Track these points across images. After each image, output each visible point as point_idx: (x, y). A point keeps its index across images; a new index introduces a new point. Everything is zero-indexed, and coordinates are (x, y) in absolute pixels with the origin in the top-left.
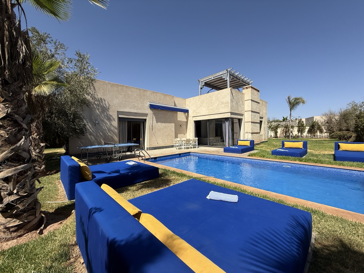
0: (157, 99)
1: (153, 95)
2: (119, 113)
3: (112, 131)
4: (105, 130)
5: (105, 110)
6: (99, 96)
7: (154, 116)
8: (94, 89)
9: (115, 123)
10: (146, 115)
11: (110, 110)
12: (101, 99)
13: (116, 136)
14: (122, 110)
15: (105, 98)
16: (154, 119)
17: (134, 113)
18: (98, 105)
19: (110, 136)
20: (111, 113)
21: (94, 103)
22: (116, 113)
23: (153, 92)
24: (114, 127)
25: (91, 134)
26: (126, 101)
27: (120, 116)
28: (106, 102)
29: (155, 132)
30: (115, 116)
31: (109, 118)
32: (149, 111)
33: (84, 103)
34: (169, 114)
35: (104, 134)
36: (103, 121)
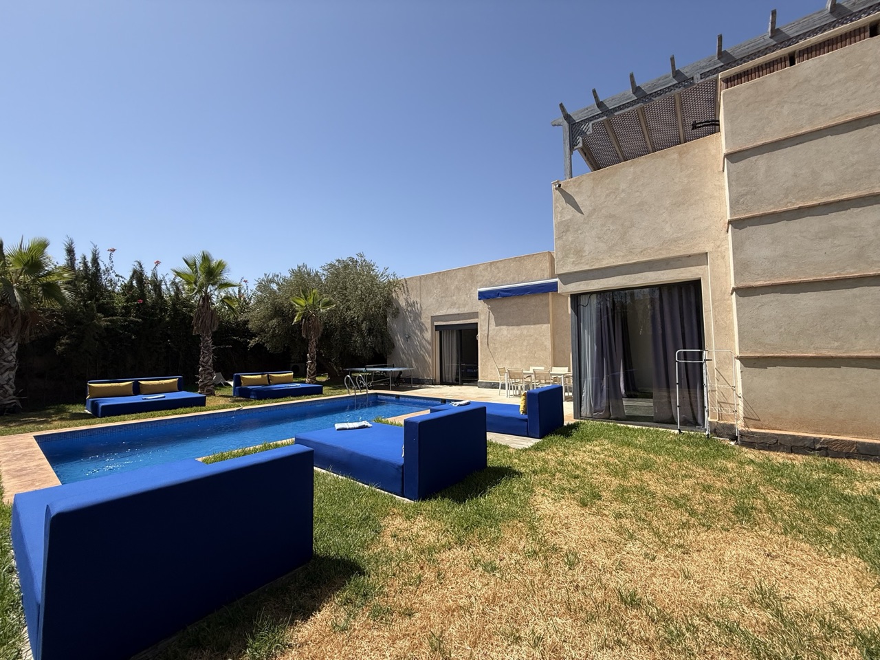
0: (500, 274)
1: (489, 269)
2: (434, 318)
3: (424, 347)
4: (417, 346)
5: (417, 316)
6: (412, 299)
7: (491, 313)
8: (408, 291)
9: (428, 335)
10: (476, 315)
11: (423, 316)
12: (414, 302)
13: (430, 356)
14: (437, 314)
15: (418, 300)
16: (493, 321)
17: (456, 314)
18: (410, 312)
19: (421, 354)
20: (422, 321)
21: (407, 310)
22: (430, 321)
23: (491, 263)
24: (426, 340)
25: (403, 353)
26: (442, 297)
27: (436, 324)
28: (419, 305)
29: (496, 349)
30: (428, 326)
31: (422, 328)
32: (482, 307)
33: (397, 313)
34: (534, 301)
35: (416, 352)
36: (415, 333)
